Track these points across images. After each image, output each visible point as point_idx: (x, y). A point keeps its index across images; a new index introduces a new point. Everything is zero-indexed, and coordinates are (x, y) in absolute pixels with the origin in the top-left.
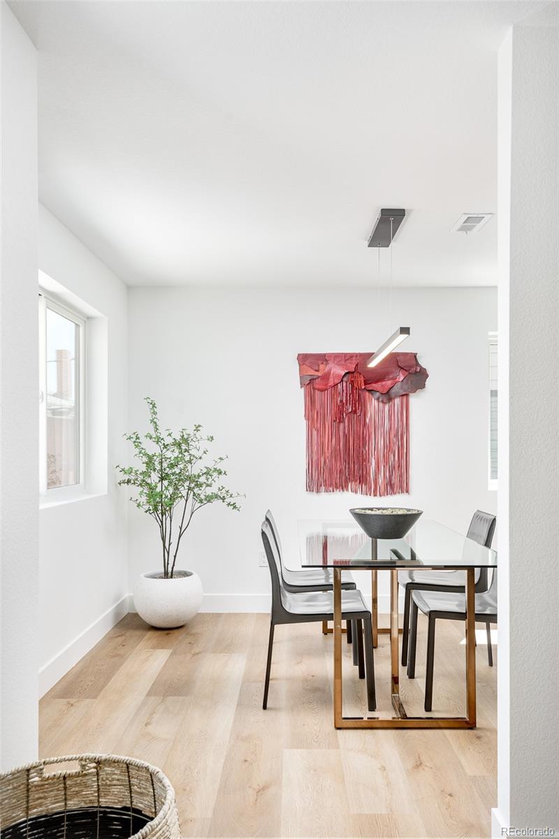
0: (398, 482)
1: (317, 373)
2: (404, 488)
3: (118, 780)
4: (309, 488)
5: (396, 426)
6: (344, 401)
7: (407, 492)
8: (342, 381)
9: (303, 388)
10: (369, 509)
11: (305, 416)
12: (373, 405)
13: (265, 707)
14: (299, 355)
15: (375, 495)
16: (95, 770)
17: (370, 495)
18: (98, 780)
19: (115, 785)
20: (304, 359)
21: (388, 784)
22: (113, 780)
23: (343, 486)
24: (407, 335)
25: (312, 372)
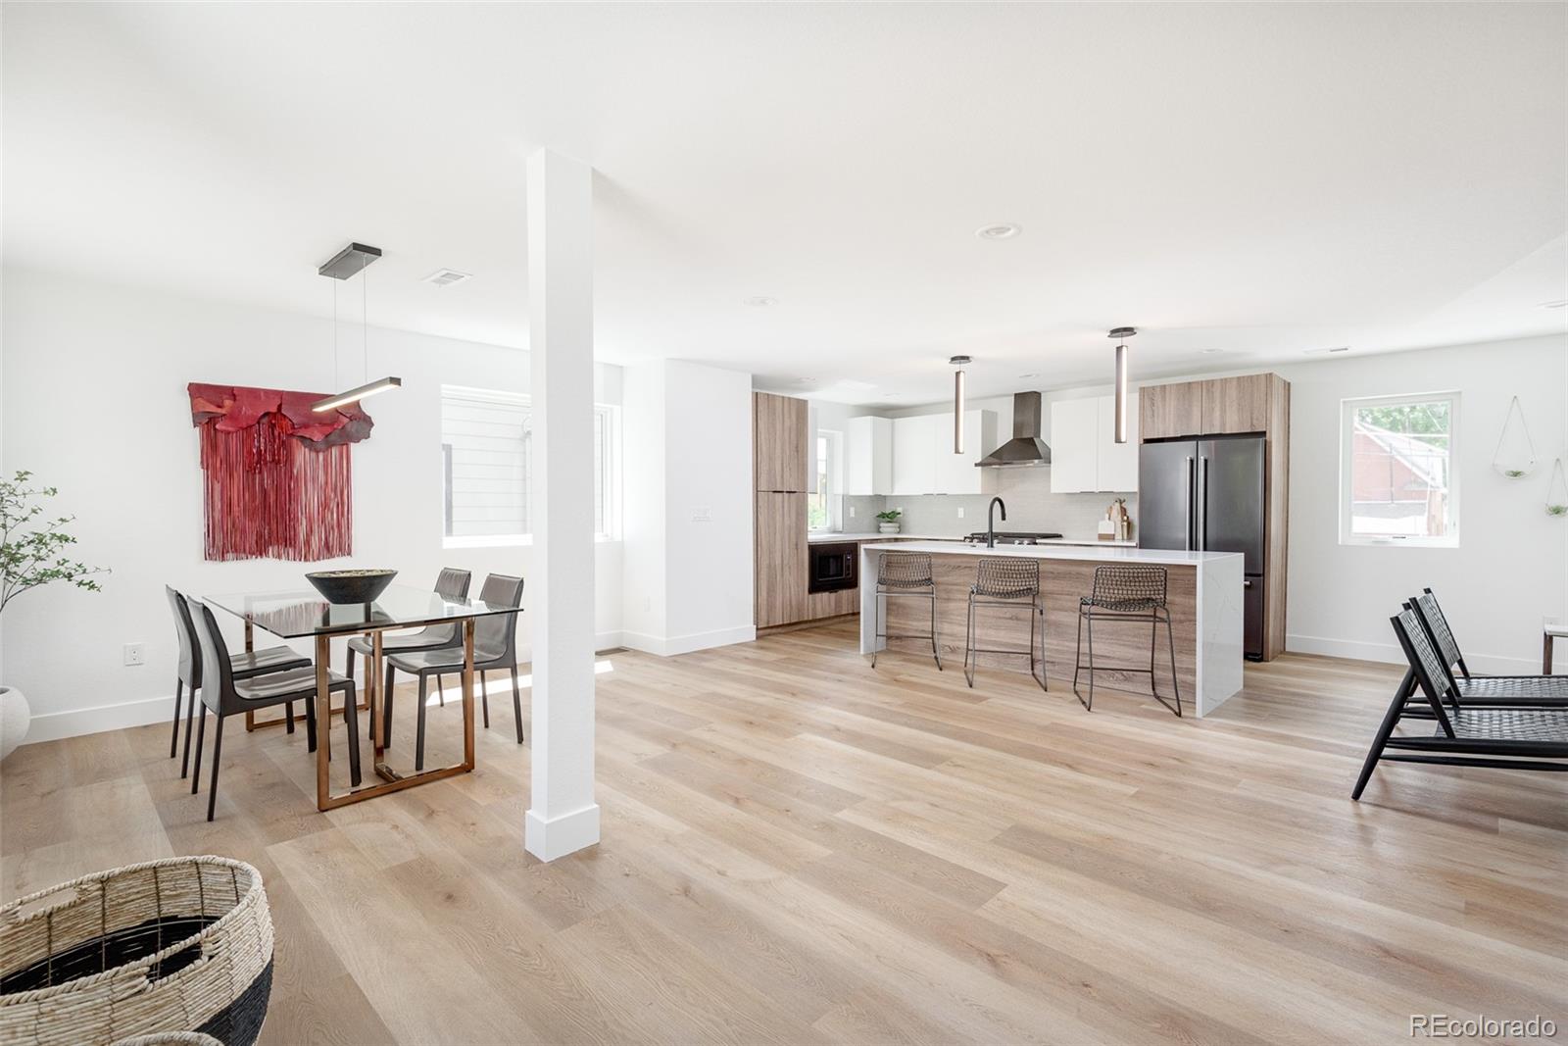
0: (338, 542)
1: (219, 410)
2: (345, 550)
3: (138, 892)
4: (209, 556)
5: (334, 479)
6: (262, 448)
7: (349, 554)
8: (259, 423)
9: (197, 429)
10: (331, 573)
11: (202, 462)
12: (302, 455)
13: (210, 818)
14: (190, 384)
15: (306, 560)
16: (100, 892)
17: (300, 560)
18: (103, 902)
19: (133, 900)
20: (197, 391)
21: (407, 836)
22: (129, 895)
23: (260, 551)
24: (397, 386)
25: (212, 409)
